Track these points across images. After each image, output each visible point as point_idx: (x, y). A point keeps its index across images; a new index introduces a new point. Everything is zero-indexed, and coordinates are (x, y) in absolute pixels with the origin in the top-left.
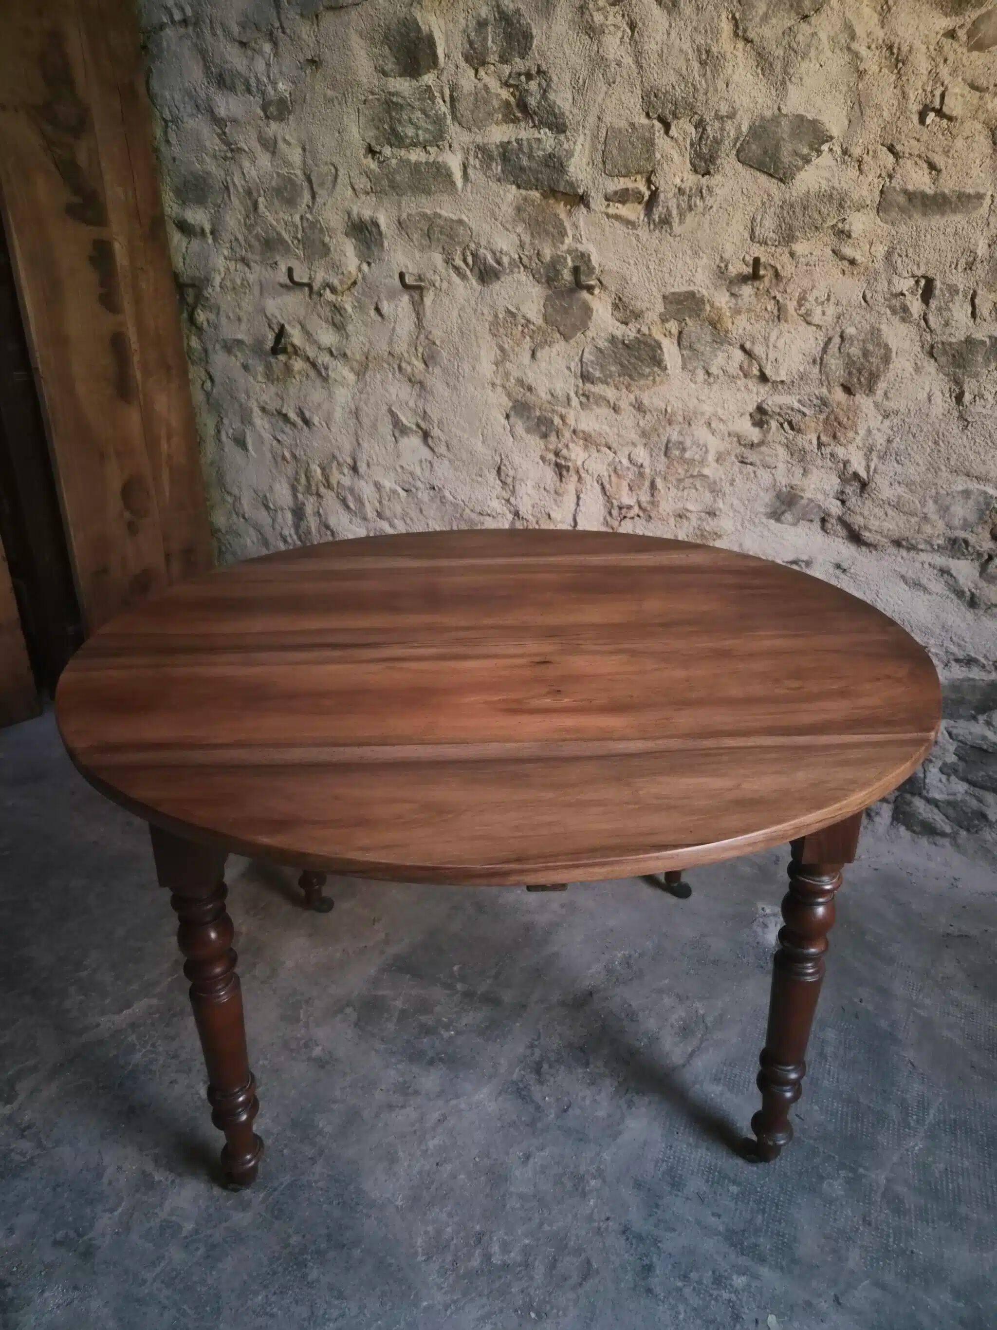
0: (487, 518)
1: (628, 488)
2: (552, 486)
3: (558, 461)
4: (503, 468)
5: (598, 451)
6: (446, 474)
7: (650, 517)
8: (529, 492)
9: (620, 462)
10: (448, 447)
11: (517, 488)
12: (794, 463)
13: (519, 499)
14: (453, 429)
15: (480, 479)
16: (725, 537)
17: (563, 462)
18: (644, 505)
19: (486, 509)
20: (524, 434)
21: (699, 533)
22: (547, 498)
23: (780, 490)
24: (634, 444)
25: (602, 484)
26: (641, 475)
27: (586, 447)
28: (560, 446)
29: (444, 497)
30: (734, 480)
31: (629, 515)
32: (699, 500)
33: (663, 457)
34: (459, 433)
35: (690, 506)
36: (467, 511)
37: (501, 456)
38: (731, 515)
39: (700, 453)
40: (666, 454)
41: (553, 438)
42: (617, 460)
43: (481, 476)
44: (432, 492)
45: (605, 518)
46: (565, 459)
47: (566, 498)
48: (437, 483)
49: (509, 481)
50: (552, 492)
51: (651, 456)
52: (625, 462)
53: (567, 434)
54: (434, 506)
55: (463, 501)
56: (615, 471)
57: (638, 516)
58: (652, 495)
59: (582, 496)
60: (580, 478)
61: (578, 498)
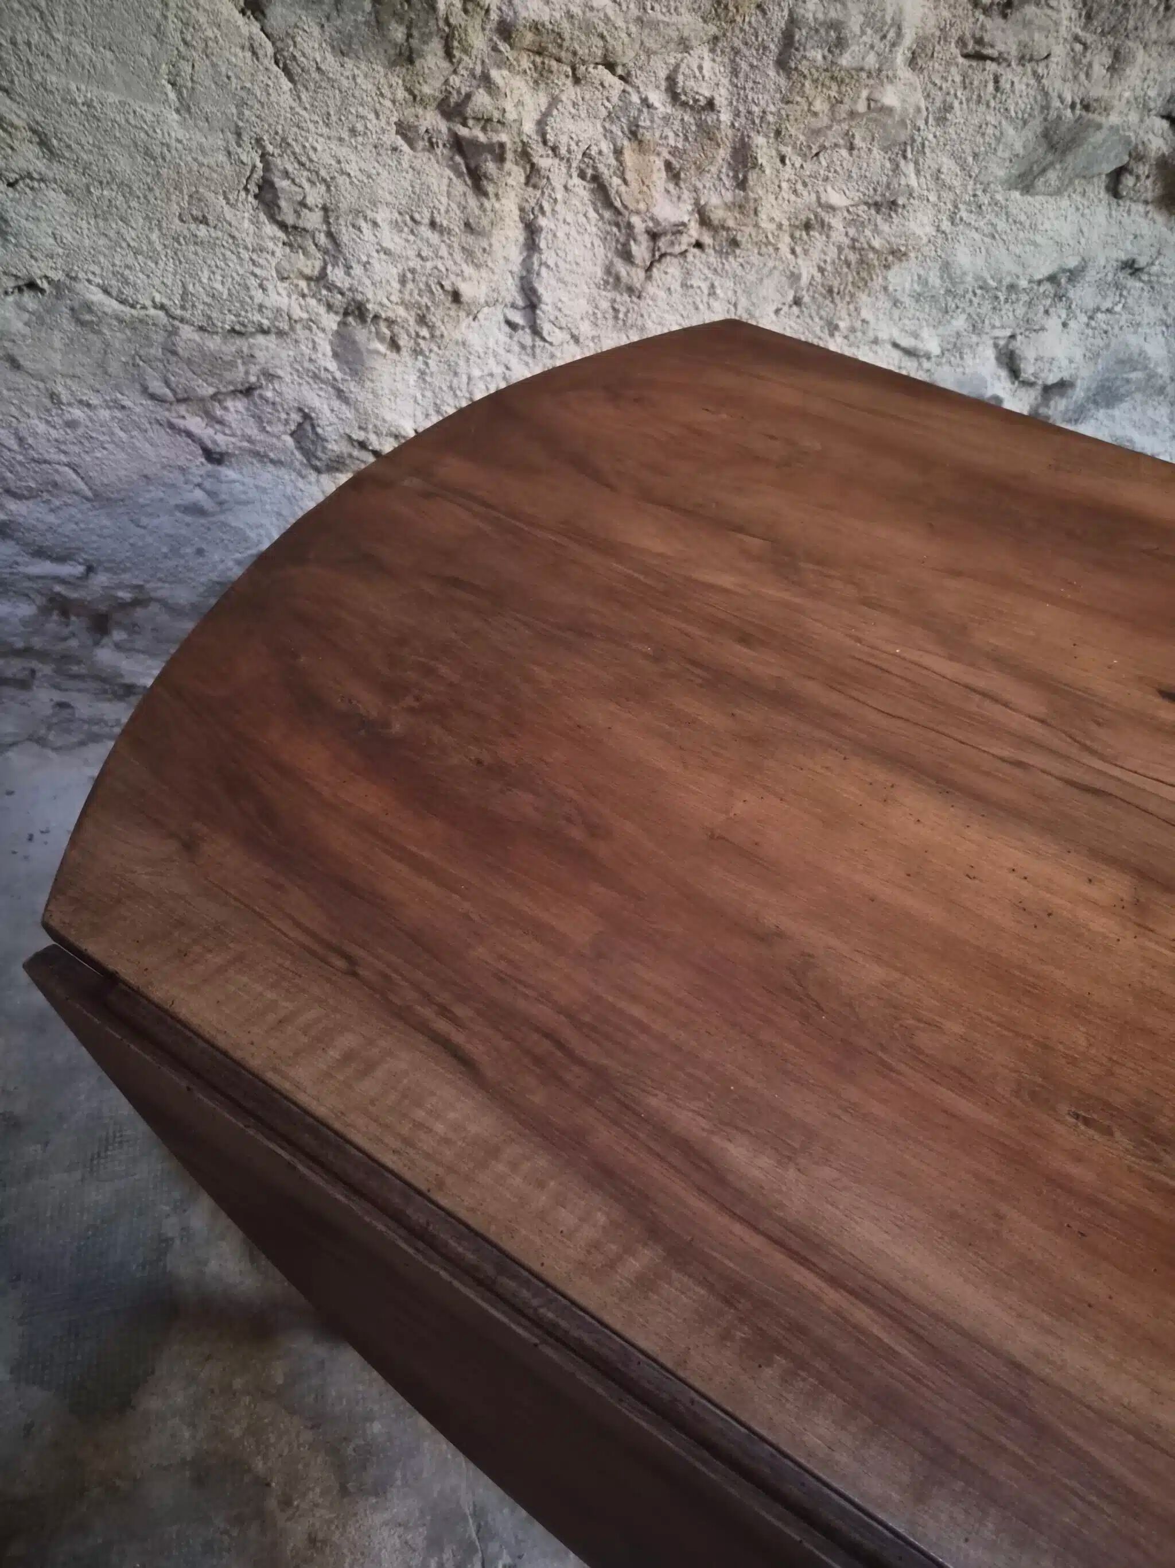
0: (261, 339)
1: (663, 174)
2: (456, 213)
3: (463, 132)
4: (282, 184)
5: (577, 81)
6: (68, 236)
7: (734, 243)
8: (387, 244)
9: (645, 101)
10: (43, 143)
11: (346, 236)
12: (1089, 38)
13: (357, 270)
14: (52, 78)
15: (202, 231)
16: (912, 255)
17: (482, 138)
18: (717, 215)
19: (257, 317)
20: (330, 62)
21: (853, 257)
22: (444, 251)
23: (1059, 117)
24: (684, 45)
25: (596, 178)
26: (708, 133)
27: (541, 76)
28: (455, 81)
29: (88, 307)
30: (948, 108)
31: (677, 249)
32: (855, 171)
33: (772, 73)
34: (83, 91)
35: (835, 198)
36: (187, 332)
37: (259, 141)
38: (933, 198)
39: (880, 46)
40: (782, 64)
41: (433, 58)
42: (635, 98)
43: (204, 221)
44: (28, 299)
45: (608, 270)
46: (486, 122)
47: (497, 238)
48: (38, 270)
49: (313, 220)
50: (457, 227)
51: (735, 72)
52: (657, 98)
53: (479, 41)
54: (57, 340)
55: (162, 307)
56: (634, 134)
57: (699, 245)
58: (742, 185)
59: (542, 222)
60: (533, 175)
61: (531, 230)
